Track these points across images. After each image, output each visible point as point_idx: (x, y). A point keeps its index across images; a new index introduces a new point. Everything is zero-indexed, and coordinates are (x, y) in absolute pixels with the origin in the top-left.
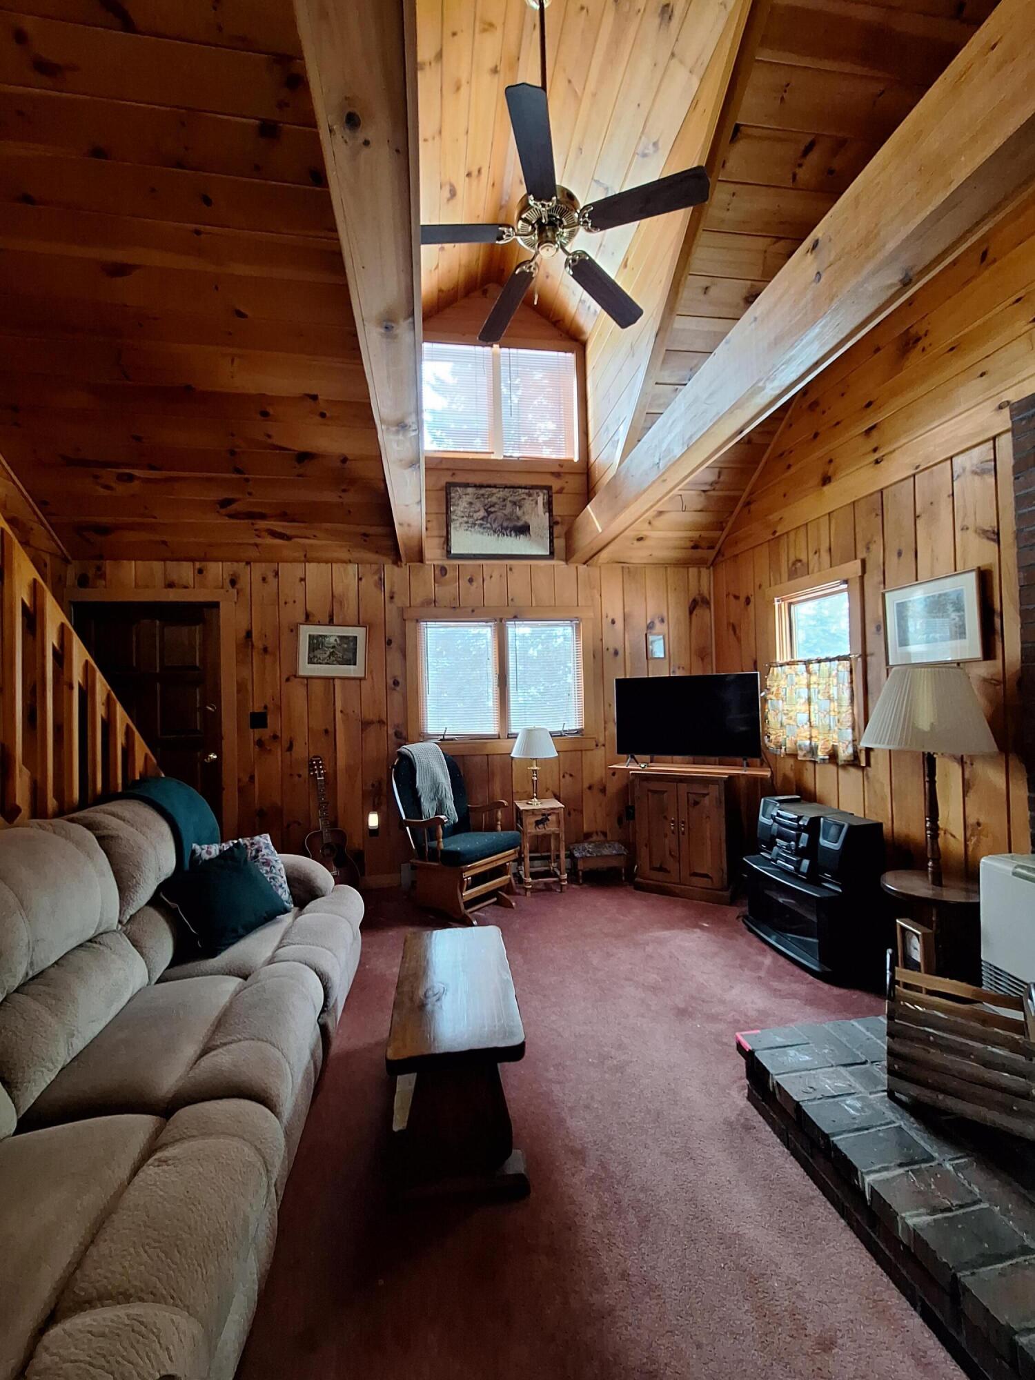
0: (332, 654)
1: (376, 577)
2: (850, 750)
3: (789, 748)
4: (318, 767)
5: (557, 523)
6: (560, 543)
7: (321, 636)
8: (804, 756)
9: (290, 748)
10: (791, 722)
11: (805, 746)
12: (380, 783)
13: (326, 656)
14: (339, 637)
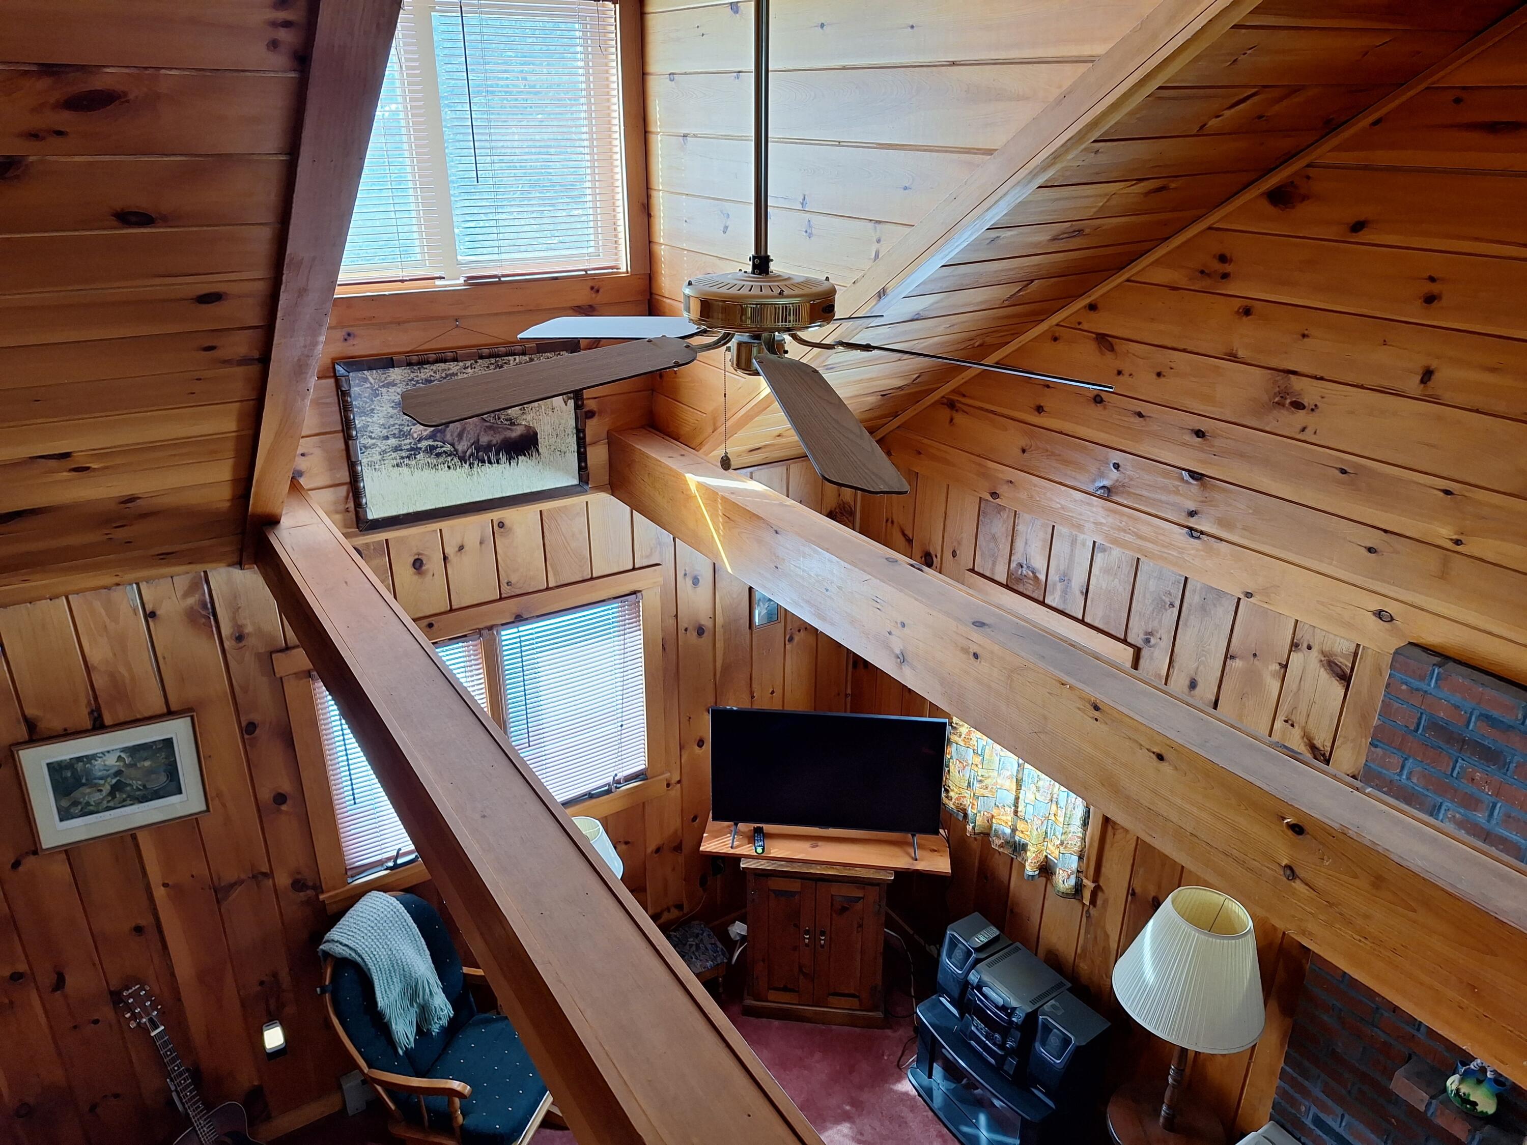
0: (116, 788)
2: (1072, 881)
3: (979, 825)
4: (144, 1008)
5: (590, 414)
6: (598, 455)
7: (79, 759)
9: (60, 983)
10: (986, 793)
11: (1005, 834)
13: (104, 793)
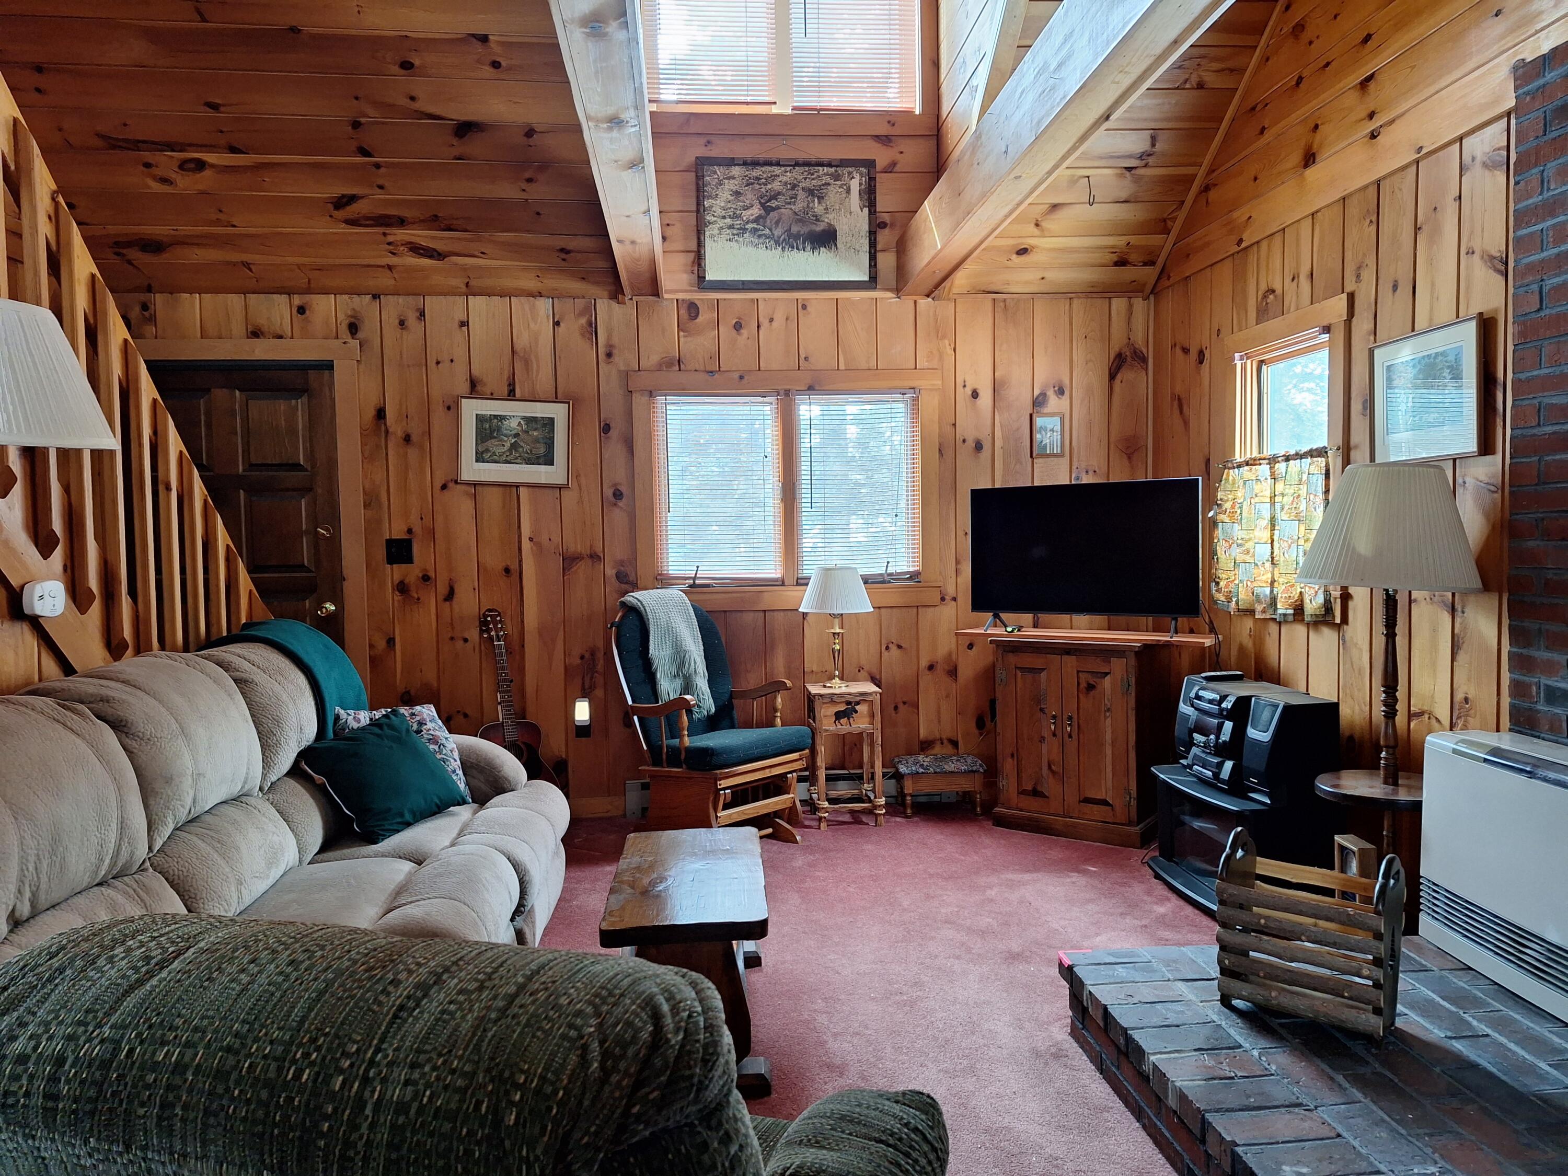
0: (514, 446)
1: (583, 321)
2: (1320, 599)
3: (1243, 600)
4: (495, 626)
5: (883, 225)
6: (886, 261)
7: (495, 416)
8: (1264, 612)
9: (450, 596)
10: (1248, 558)
11: (1266, 596)
12: (593, 654)
13: (506, 448)
14: (524, 418)
